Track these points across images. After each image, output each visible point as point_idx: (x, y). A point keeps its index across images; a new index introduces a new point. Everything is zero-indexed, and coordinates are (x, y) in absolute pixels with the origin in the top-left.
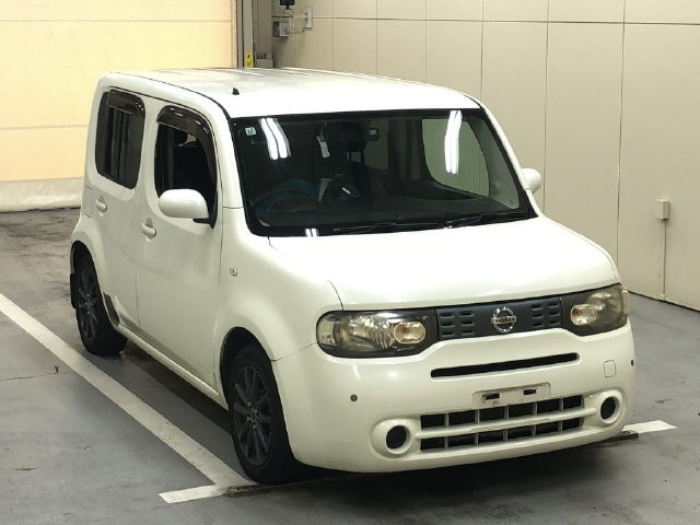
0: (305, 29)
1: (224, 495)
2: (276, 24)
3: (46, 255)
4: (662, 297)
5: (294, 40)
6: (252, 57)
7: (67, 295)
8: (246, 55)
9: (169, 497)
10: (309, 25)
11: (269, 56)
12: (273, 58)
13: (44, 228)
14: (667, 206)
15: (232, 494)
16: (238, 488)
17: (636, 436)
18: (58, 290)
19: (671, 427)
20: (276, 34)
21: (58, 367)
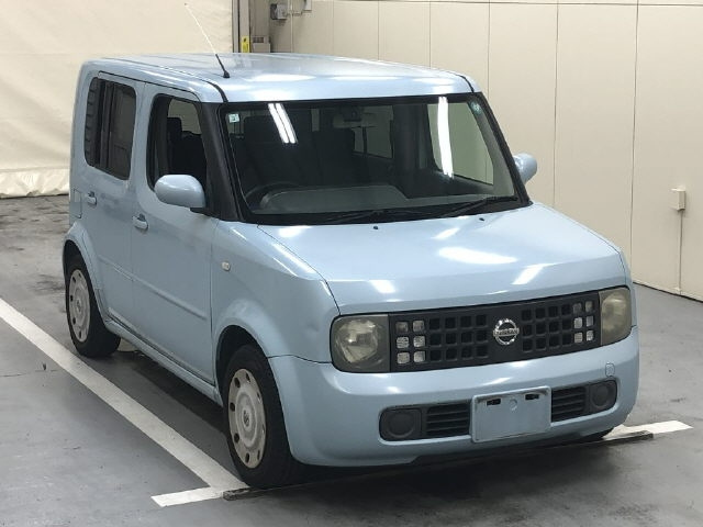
0: (304, 11)
1: (219, 498)
2: (274, 6)
4: (677, 290)
5: (292, 22)
6: (248, 41)
7: (56, 288)
8: (242, 39)
9: (163, 500)
10: (308, 8)
11: (267, 40)
12: (270, 41)
14: (684, 195)
15: (231, 497)
16: (234, 491)
17: (650, 436)
18: (47, 284)
19: (686, 427)
20: (273, 16)
21: (46, 365)
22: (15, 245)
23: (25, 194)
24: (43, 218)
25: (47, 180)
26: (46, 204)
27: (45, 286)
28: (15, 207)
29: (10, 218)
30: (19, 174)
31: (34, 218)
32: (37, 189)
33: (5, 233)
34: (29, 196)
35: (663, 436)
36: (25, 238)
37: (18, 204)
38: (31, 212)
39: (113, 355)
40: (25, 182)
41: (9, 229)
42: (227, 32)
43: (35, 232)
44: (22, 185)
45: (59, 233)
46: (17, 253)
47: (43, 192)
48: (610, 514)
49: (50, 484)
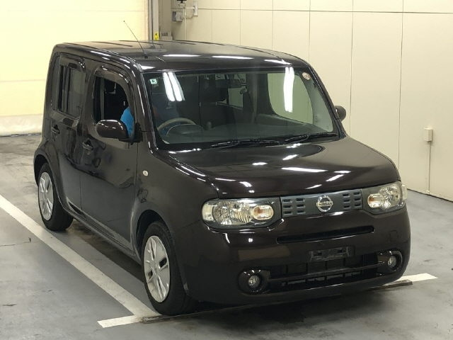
0: (193, 16)
1: (140, 322)
2: (174, 13)
3: (23, 164)
4: (427, 192)
5: (186, 22)
6: (158, 35)
8: (154, 34)
10: (196, 14)
11: (170, 34)
12: (172, 35)
13: (22, 147)
14: (432, 132)
16: (149, 318)
17: (410, 284)
19: (434, 277)
20: (174, 19)
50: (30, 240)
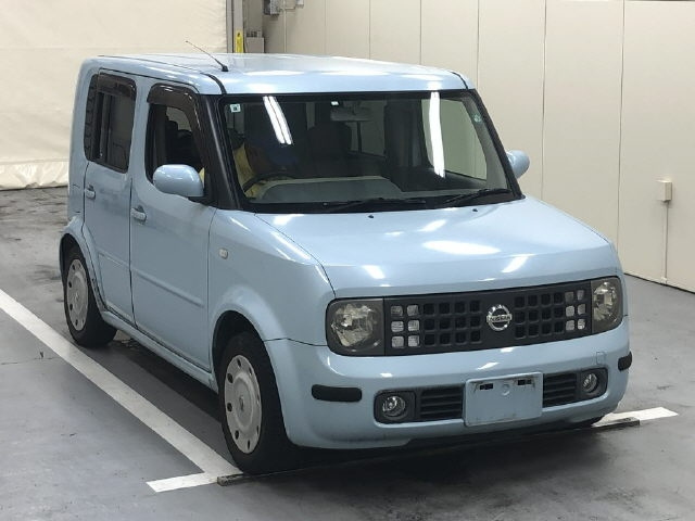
0: (296, 6)
1: (214, 483)
2: (267, 2)
4: (663, 280)
5: (284, 16)
7: (54, 278)
8: (236, 33)
9: (158, 486)
10: (300, 3)
11: (260, 34)
12: (263, 36)
14: (670, 188)
15: (224, 483)
16: (228, 477)
17: (637, 423)
18: (44, 274)
19: (675, 414)
20: (266, 11)
21: (43, 353)
22: (13, 235)
23: (24, 186)
24: (41, 210)
25: (45, 172)
26: (44, 195)
27: (43, 275)
28: (12, 199)
29: (8, 210)
30: (17, 167)
31: (32, 209)
32: (35, 180)
33: (3, 223)
34: (27, 188)
35: (648, 423)
36: (22, 228)
37: (15, 196)
38: (29, 203)
39: (110, 344)
40: (23, 174)
41: (7, 220)
42: (221, 27)
43: (33, 223)
44: (20, 177)
45: (56, 223)
46: (14, 244)
47: (41, 184)
48: (598, 499)
49: (48, 470)
50: (42, 354)
